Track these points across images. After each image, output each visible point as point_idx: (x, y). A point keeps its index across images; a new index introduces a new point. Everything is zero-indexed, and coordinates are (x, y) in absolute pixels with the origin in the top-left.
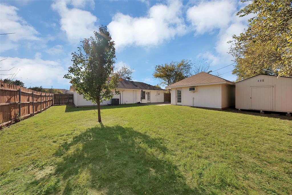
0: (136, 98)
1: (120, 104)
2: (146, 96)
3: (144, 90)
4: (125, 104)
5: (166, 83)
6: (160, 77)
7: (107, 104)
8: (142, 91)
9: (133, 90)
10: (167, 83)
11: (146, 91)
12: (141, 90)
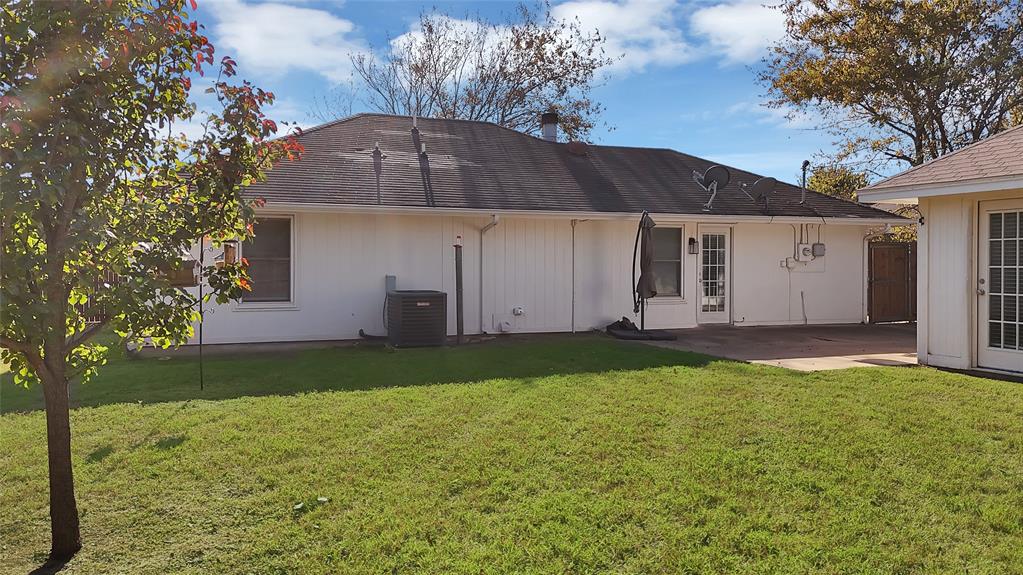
0: (598, 289)
1: (451, 329)
2: (692, 266)
3: (661, 220)
4: (504, 336)
5: (895, 147)
6: (832, 88)
7: (356, 336)
8: (645, 227)
9: (573, 222)
10: (907, 144)
11: (693, 225)
12: (637, 217)
